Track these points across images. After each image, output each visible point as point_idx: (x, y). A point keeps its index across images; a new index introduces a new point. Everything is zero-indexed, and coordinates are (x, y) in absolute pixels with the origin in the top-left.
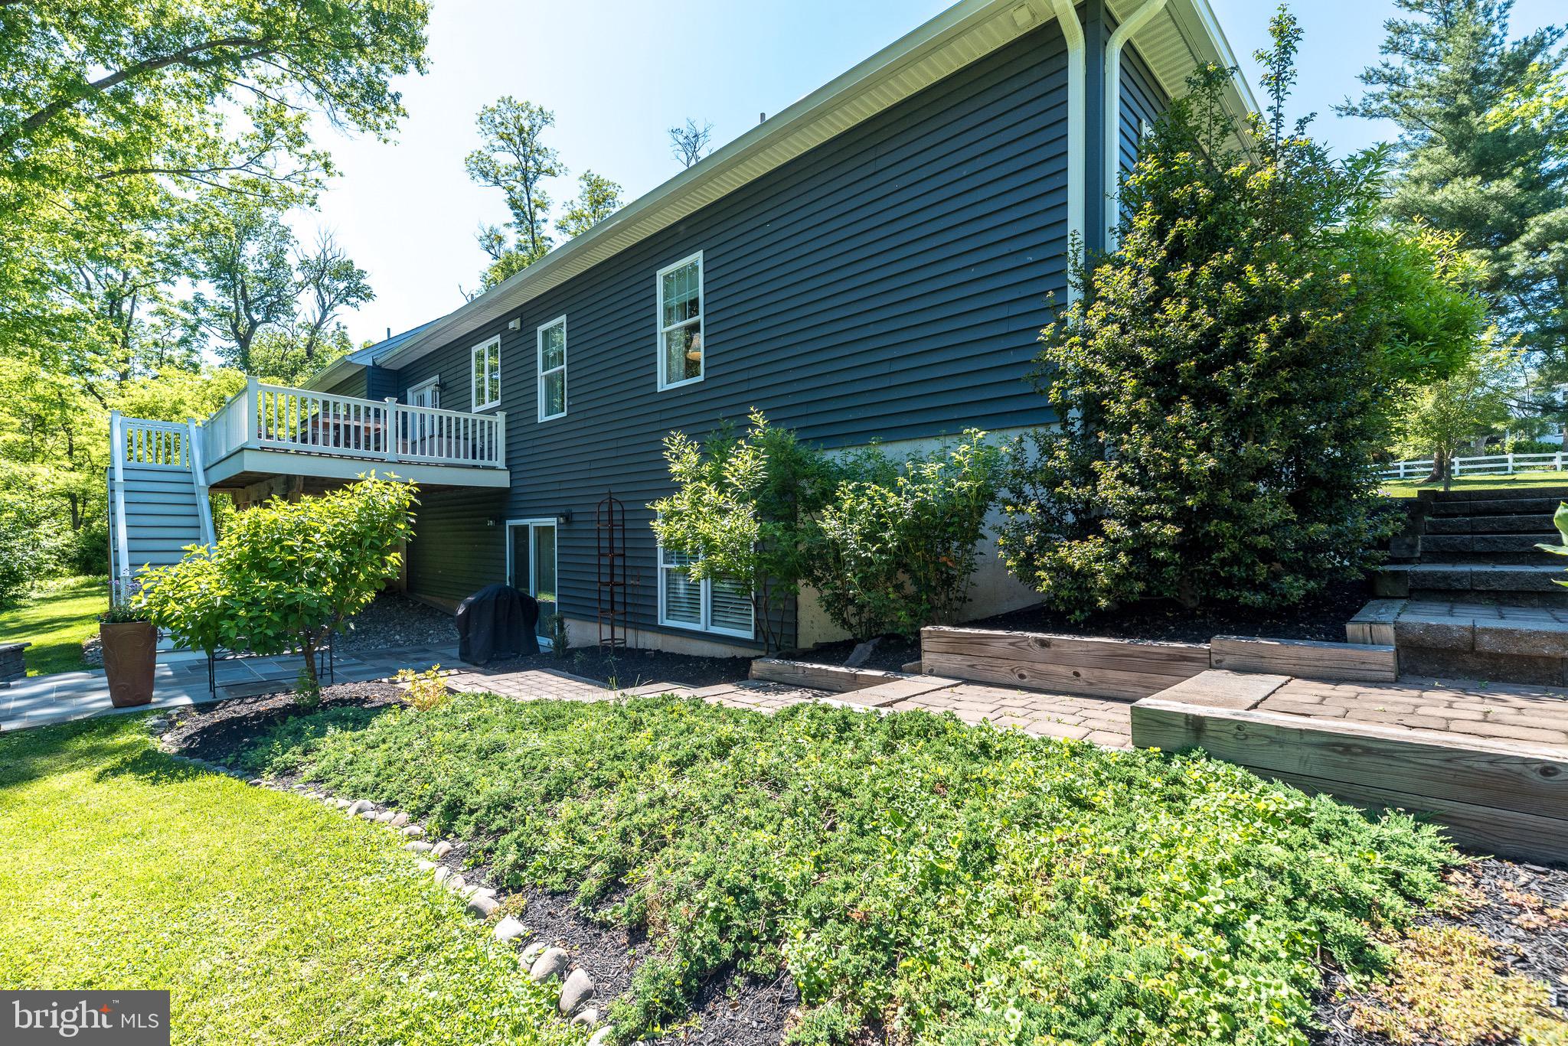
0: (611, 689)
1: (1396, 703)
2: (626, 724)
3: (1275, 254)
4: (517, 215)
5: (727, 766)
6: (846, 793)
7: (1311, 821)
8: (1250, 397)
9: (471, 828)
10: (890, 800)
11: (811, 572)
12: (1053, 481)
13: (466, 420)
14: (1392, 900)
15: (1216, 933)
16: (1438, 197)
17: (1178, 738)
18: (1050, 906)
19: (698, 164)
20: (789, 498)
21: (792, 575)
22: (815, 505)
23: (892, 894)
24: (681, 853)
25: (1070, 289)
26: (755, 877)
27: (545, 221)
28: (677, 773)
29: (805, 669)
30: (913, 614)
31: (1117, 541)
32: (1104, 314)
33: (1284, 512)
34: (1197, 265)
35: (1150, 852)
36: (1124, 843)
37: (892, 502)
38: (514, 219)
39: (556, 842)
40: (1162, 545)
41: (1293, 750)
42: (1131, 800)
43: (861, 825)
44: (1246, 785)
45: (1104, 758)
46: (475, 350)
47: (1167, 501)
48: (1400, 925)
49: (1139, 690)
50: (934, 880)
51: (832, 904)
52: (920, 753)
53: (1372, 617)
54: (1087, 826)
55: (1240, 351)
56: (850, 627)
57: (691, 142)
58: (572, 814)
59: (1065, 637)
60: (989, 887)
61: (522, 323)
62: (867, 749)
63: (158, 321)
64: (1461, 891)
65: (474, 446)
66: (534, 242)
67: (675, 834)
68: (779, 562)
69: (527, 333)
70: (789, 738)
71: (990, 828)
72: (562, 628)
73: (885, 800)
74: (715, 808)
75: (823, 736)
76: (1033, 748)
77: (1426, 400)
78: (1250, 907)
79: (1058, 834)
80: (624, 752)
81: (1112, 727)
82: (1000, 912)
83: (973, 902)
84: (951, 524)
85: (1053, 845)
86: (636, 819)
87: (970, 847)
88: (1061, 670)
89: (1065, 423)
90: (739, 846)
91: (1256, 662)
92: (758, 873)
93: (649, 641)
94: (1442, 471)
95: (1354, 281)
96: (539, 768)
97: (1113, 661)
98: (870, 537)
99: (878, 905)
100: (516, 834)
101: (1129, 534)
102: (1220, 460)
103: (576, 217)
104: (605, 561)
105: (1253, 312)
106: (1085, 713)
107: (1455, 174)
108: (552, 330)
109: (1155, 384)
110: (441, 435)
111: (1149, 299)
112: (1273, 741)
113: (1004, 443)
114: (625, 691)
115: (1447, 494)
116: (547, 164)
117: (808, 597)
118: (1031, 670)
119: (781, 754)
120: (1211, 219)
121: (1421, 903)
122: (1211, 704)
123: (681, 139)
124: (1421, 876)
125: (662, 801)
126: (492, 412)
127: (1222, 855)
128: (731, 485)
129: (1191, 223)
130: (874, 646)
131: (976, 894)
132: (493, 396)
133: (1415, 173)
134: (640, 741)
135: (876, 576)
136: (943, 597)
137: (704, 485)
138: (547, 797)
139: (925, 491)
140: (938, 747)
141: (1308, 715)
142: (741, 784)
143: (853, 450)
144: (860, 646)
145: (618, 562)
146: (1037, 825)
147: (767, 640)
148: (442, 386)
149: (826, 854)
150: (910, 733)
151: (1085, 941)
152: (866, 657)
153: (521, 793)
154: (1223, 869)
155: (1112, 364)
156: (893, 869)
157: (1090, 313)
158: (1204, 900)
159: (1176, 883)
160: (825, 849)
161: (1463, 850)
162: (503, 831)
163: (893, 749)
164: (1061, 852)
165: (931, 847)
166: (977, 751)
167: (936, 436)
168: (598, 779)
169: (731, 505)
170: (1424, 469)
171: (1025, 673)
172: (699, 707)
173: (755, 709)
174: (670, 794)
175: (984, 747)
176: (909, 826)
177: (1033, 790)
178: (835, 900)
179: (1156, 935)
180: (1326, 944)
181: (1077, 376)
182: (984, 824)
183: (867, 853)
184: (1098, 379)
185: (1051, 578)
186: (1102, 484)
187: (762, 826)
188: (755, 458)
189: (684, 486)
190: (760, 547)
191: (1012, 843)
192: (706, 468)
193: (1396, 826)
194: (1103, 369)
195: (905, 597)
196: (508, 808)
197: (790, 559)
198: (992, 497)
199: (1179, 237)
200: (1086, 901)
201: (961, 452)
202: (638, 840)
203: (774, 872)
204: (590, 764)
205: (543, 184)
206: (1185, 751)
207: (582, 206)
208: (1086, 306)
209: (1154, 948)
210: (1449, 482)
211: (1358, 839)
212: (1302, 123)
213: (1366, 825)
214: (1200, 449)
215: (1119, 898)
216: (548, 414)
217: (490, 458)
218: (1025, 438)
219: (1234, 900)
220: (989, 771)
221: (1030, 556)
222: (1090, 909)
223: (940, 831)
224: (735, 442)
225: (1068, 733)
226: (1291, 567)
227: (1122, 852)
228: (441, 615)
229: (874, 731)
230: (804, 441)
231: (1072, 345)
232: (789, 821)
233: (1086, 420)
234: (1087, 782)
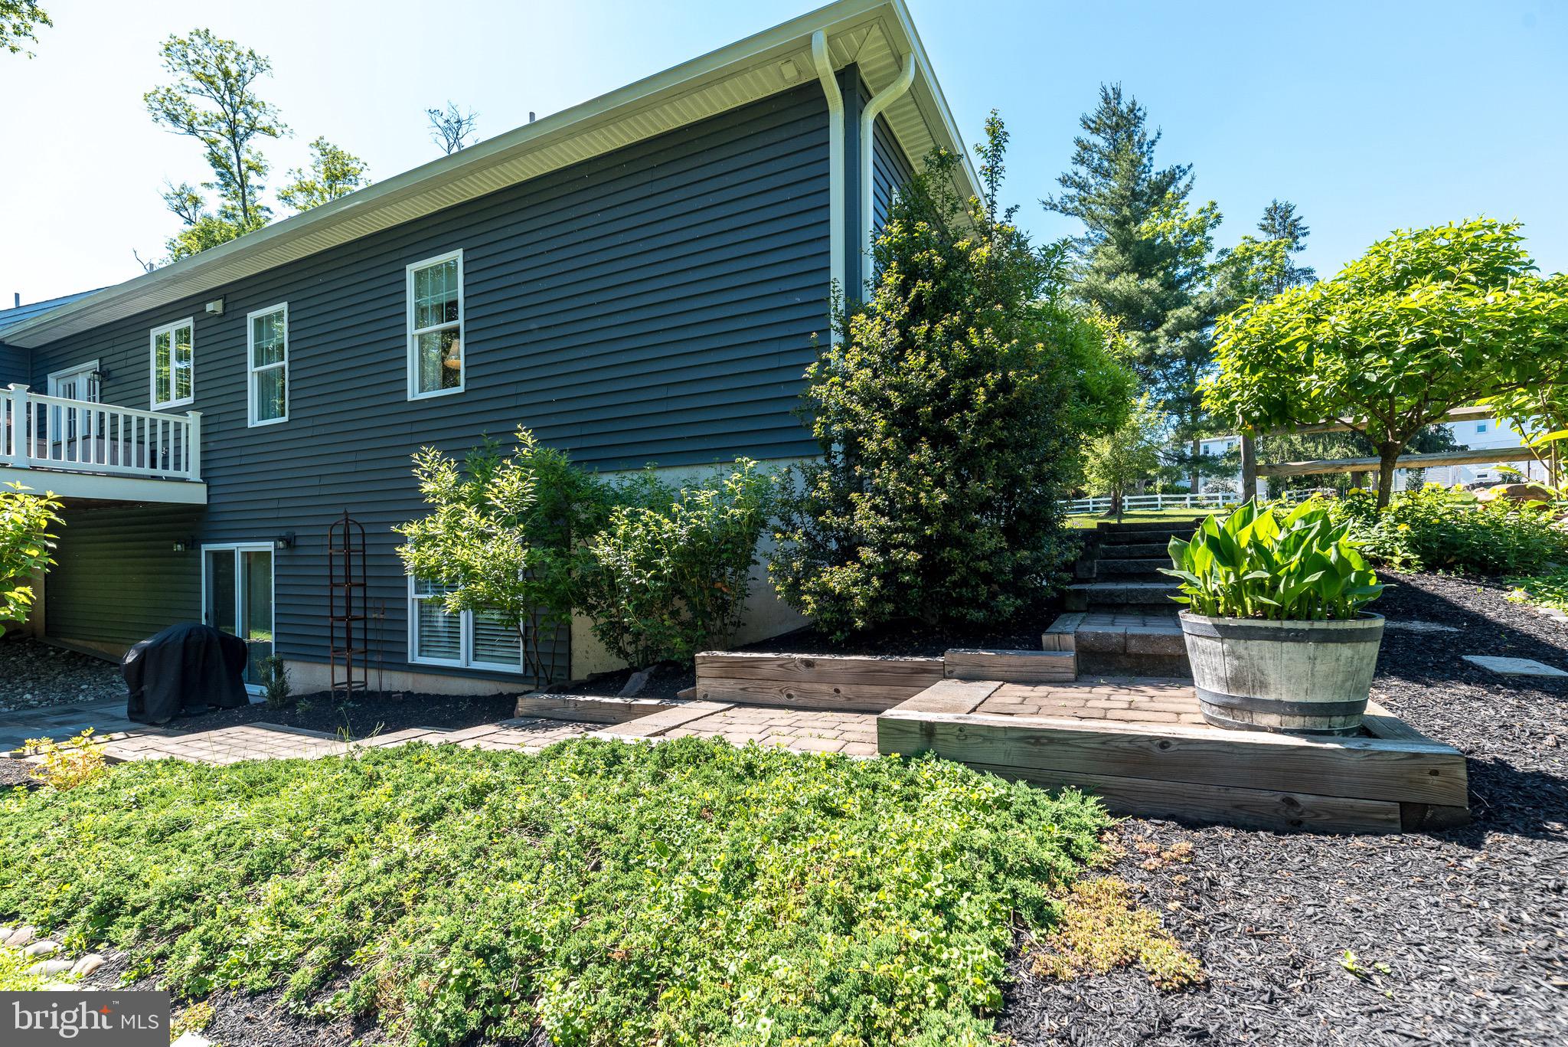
0: (343, 740)
1: (1074, 698)
2: (359, 781)
3: (991, 319)
4: (221, 175)
5: (482, 815)
6: (611, 829)
7: (1011, 804)
8: (973, 441)
9: (135, 932)
10: (657, 831)
11: (585, 600)
12: (818, 510)
13: (141, 420)
14: (1065, 863)
15: (935, 914)
16: (1112, 286)
17: (914, 742)
18: (801, 913)
19: (460, 153)
20: (561, 522)
21: (565, 604)
22: (588, 530)
23: (655, 927)
24: (422, 920)
25: (833, 332)
26: (508, 934)
27: (261, 188)
28: (421, 830)
29: (576, 702)
30: (689, 640)
31: (870, 566)
32: (859, 358)
33: (999, 542)
34: (933, 323)
35: (887, 850)
36: (867, 844)
37: (667, 528)
38: (217, 179)
39: (258, 931)
40: (907, 570)
41: (1000, 745)
42: (875, 804)
43: (626, 860)
44: (964, 780)
45: (855, 768)
46: (154, 333)
47: (911, 530)
48: (1068, 883)
49: (889, 702)
50: (698, 905)
51: (592, 947)
52: (689, 780)
53: (1061, 628)
54: (838, 832)
55: (965, 402)
56: (627, 655)
57: (453, 128)
58: (282, 894)
59: (826, 657)
60: (749, 904)
61: (225, 306)
62: (636, 781)
64: (1112, 847)
65: (153, 453)
66: (245, 211)
67: (416, 900)
68: (549, 591)
69: (233, 317)
70: (553, 778)
71: (750, 847)
72: (280, 673)
73: (651, 832)
74: (465, 864)
75: (591, 772)
76: (794, 764)
77: (1103, 447)
78: (964, 885)
79: (811, 844)
80: (356, 813)
81: (864, 738)
82: (758, 927)
83: (733, 921)
84: (725, 551)
85: (806, 854)
86: (366, 889)
87: (732, 867)
88: (824, 688)
89: (829, 457)
90: (491, 902)
91: (978, 671)
92: (512, 927)
93: (396, 682)
94: (1116, 509)
95: (1046, 350)
96: (237, 845)
97: (868, 676)
98: (644, 564)
99: (641, 939)
100: (200, 929)
101: (880, 560)
102: (951, 495)
103: (307, 190)
104: (340, 592)
105: (973, 369)
106: (843, 727)
107: (1122, 269)
108: (269, 318)
109: (901, 426)
110: (101, 436)
111: (896, 348)
112: (985, 739)
113: (774, 472)
114: (359, 742)
115: (1120, 525)
116: (264, 121)
117: (582, 625)
118: (798, 690)
119: (543, 796)
120: (943, 284)
121: (1083, 862)
122: (941, 710)
123: (441, 122)
124: (1085, 839)
125: (401, 864)
126: (181, 411)
127: (944, 843)
128: (494, 507)
129: (928, 285)
130: (650, 674)
131: (736, 914)
132: (184, 391)
133: (1096, 264)
134: (378, 798)
135: (651, 602)
136: (718, 623)
137: (463, 506)
138: (248, 879)
139: (699, 518)
140: (707, 772)
141: (1012, 714)
142: (497, 833)
143: (628, 475)
144: (635, 675)
145: (357, 592)
146: (794, 837)
147: (536, 673)
148: (104, 375)
149: (589, 896)
150: (680, 761)
151: (830, 941)
152: (641, 686)
153: (210, 878)
154: (945, 856)
155: (866, 405)
156: (657, 901)
157: (848, 356)
158: (928, 886)
159: (906, 875)
160: (587, 891)
161: (1113, 814)
162: (183, 928)
163: (663, 778)
164: (814, 860)
165: (695, 873)
166: (743, 772)
167: (710, 464)
168: (319, 848)
169: (495, 529)
170: (1105, 503)
171: (792, 693)
172: (452, 753)
173: (519, 750)
174: (411, 855)
175: (750, 768)
176: (675, 854)
177: (792, 805)
178: (595, 943)
179: (890, 924)
180: (1017, 908)
181: (838, 413)
182: (746, 844)
183: (632, 888)
184: (855, 418)
185: (816, 602)
186: (858, 514)
187: (519, 876)
188: (522, 479)
189: (438, 508)
190: (529, 575)
191: (770, 859)
192: (465, 489)
193: (1070, 801)
194: (859, 408)
195: (681, 624)
196: (191, 899)
197: (561, 587)
198: (764, 524)
199: (919, 296)
200: (833, 903)
201: (733, 480)
202: (368, 913)
203: (531, 924)
204: (309, 833)
205: (257, 143)
206: (920, 755)
207: (314, 175)
208: (845, 349)
209: (888, 936)
210: (1121, 516)
211: (1043, 815)
212: (1010, 212)
213: (1049, 803)
214: (936, 485)
215: (862, 895)
216: (262, 417)
217: (177, 467)
218: (793, 469)
219: (951, 882)
220: (753, 790)
221: (796, 583)
222: (836, 910)
223: (705, 856)
224: (500, 462)
225: (825, 748)
226: (1005, 588)
227: (865, 853)
228: (104, 664)
229: (644, 761)
230: (574, 463)
231: (833, 384)
232: (550, 866)
233: (848, 454)
234: (840, 791)
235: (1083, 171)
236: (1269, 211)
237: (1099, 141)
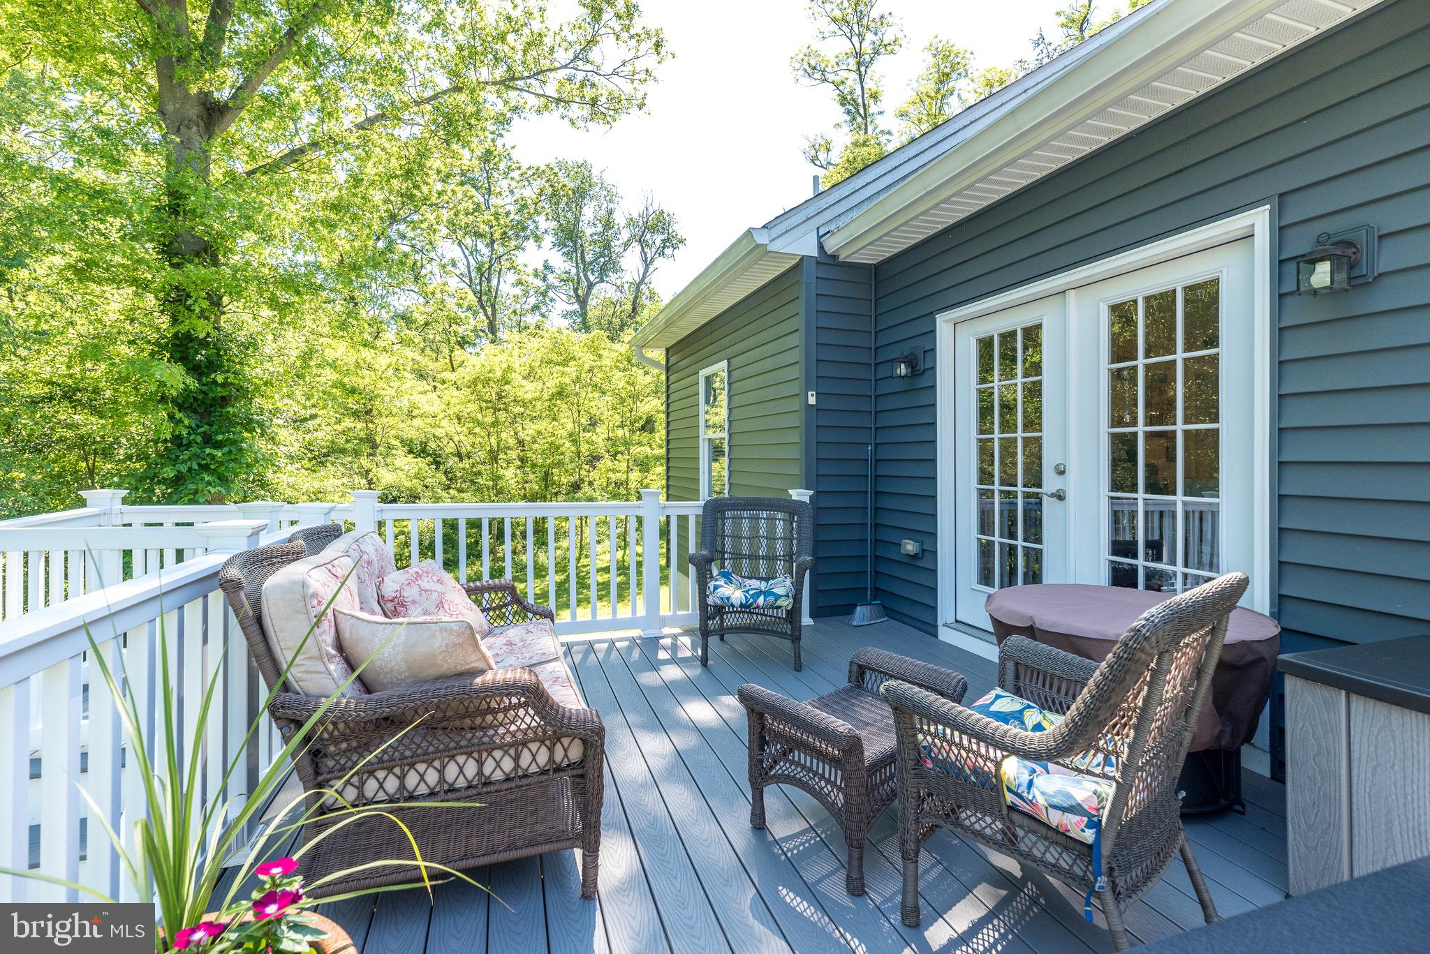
4: (848, 111)
27: (881, 113)
38: (845, 117)
63: (518, 291)
103: (920, 99)
205: (880, 66)
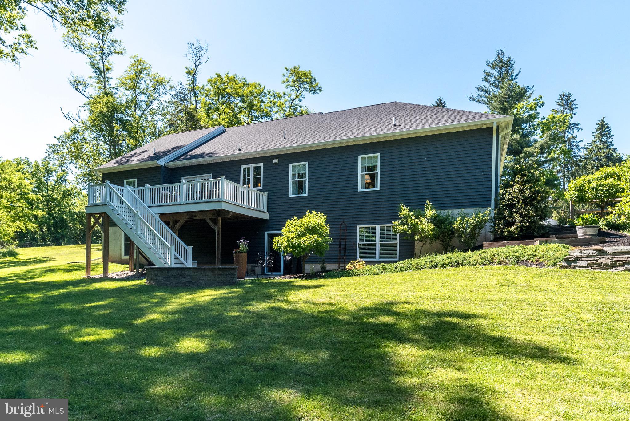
4: (95, 72)
27: (112, 78)
38: (95, 75)
46: (243, 167)
61: (279, 161)
69: (282, 165)
108: (298, 166)
123: (193, 48)
132: (256, 185)
235: (487, 85)
236: (561, 96)
237: (495, 72)
